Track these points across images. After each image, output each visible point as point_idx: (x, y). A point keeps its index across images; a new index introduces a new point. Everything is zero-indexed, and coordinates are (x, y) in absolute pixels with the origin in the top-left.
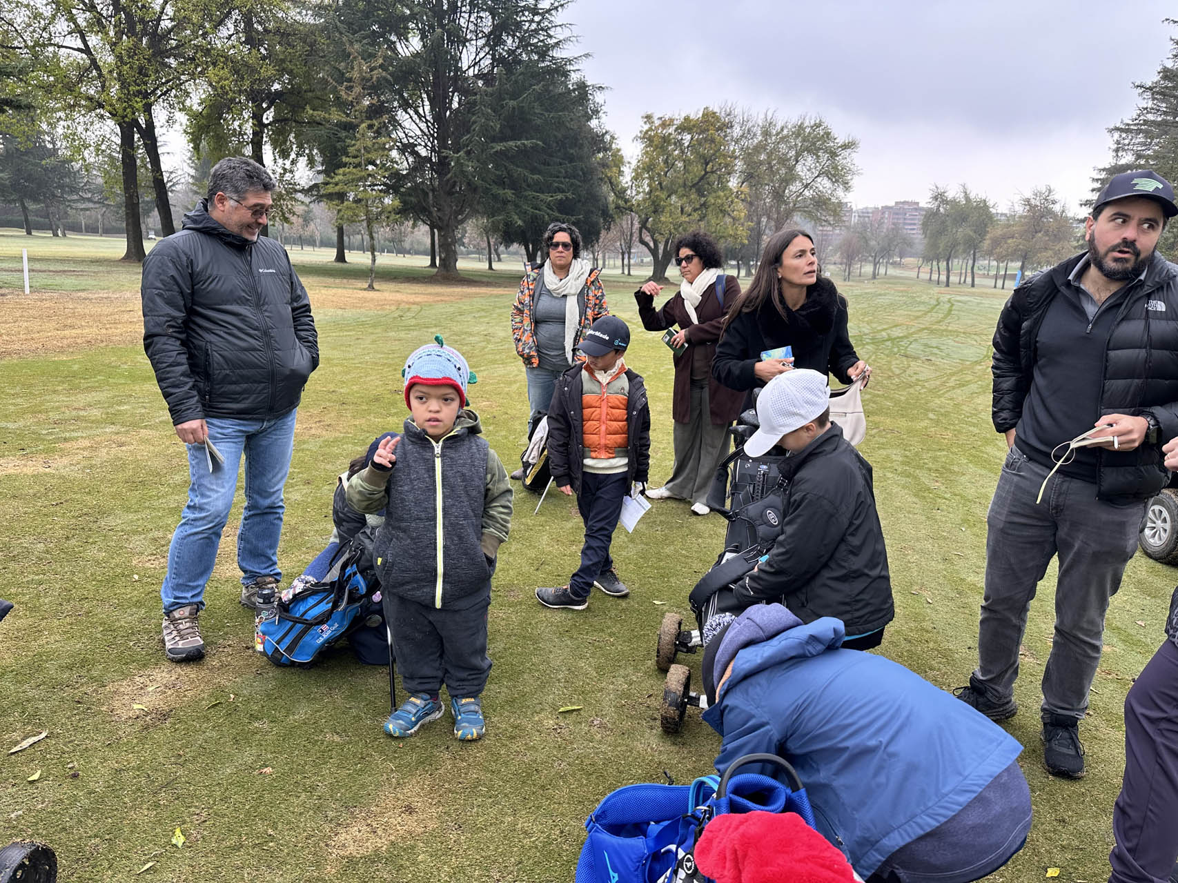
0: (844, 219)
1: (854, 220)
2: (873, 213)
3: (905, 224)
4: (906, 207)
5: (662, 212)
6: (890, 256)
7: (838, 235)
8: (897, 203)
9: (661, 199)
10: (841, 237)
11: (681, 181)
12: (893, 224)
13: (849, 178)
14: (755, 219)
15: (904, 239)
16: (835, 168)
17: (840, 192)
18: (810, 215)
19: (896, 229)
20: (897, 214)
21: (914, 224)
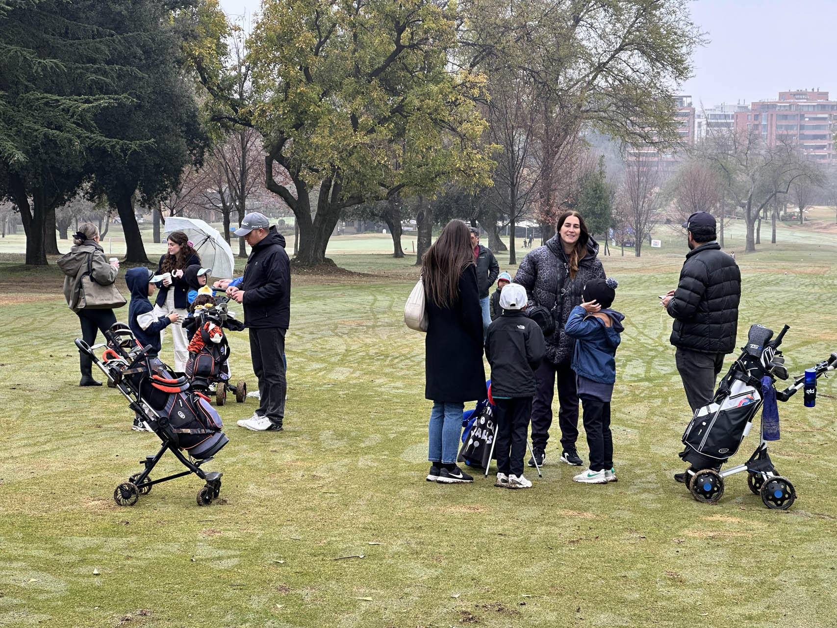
0: (680, 130)
1: (700, 132)
2: (736, 116)
3: (803, 137)
4: (802, 102)
5: (314, 125)
6: (779, 204)
7: (669, 163)
8: (782, 95)
9: (311, 101)
10: (676, 168)
11: (349, 65)
12: (781, 138)
13: (684, 50)
14: (501, 135)
15: (806, 167)
16: (655, 31)
17: (668, 81)
18: (610, 125)
19: (785, 148)
20: (785, 117)
21: (822, 137)
